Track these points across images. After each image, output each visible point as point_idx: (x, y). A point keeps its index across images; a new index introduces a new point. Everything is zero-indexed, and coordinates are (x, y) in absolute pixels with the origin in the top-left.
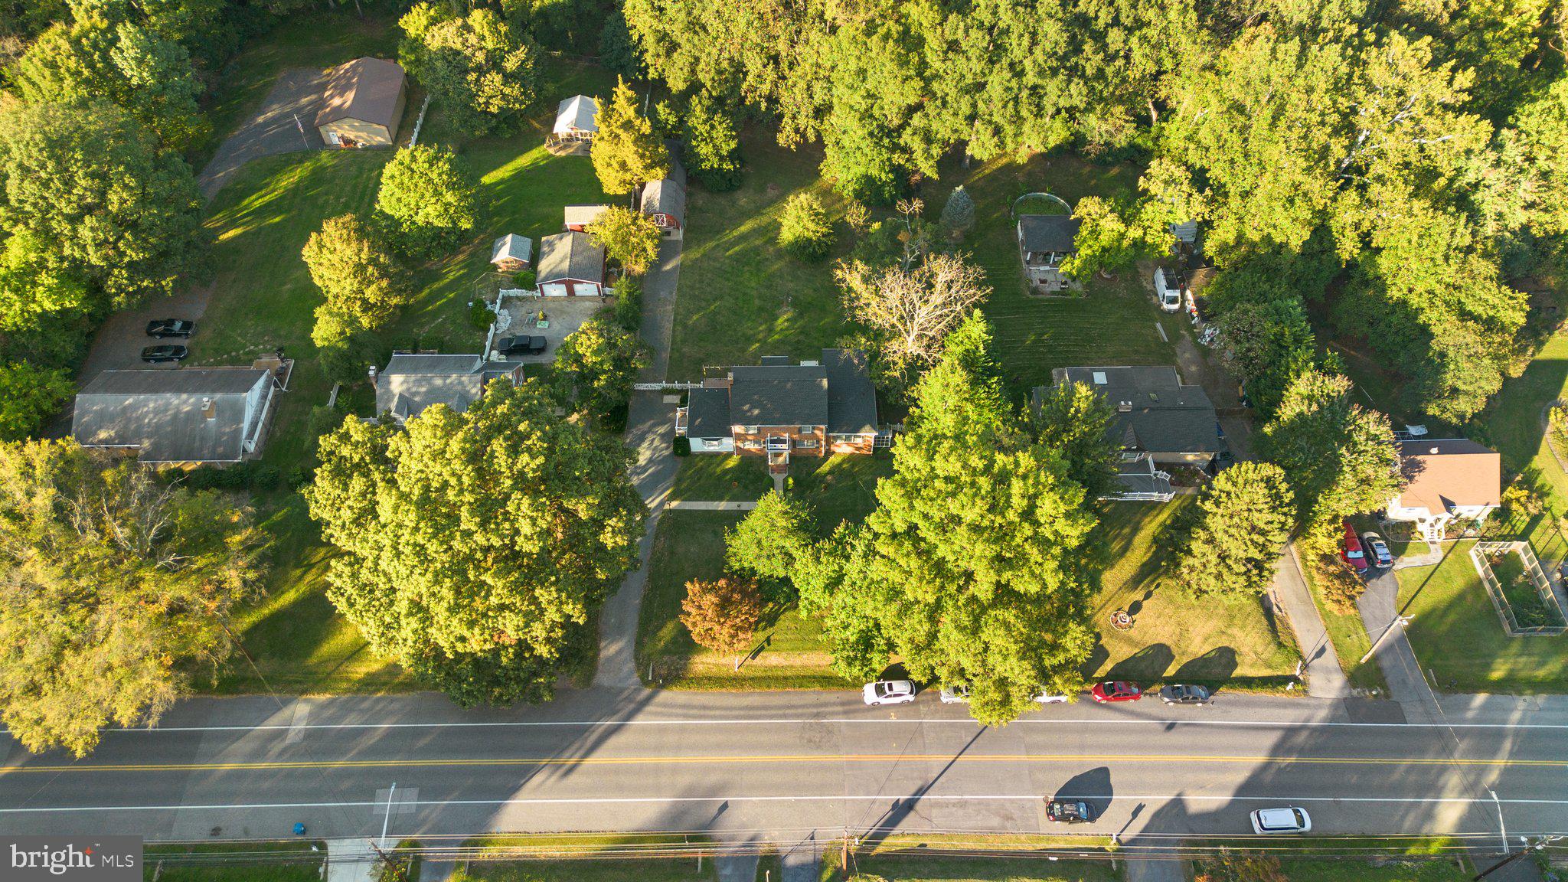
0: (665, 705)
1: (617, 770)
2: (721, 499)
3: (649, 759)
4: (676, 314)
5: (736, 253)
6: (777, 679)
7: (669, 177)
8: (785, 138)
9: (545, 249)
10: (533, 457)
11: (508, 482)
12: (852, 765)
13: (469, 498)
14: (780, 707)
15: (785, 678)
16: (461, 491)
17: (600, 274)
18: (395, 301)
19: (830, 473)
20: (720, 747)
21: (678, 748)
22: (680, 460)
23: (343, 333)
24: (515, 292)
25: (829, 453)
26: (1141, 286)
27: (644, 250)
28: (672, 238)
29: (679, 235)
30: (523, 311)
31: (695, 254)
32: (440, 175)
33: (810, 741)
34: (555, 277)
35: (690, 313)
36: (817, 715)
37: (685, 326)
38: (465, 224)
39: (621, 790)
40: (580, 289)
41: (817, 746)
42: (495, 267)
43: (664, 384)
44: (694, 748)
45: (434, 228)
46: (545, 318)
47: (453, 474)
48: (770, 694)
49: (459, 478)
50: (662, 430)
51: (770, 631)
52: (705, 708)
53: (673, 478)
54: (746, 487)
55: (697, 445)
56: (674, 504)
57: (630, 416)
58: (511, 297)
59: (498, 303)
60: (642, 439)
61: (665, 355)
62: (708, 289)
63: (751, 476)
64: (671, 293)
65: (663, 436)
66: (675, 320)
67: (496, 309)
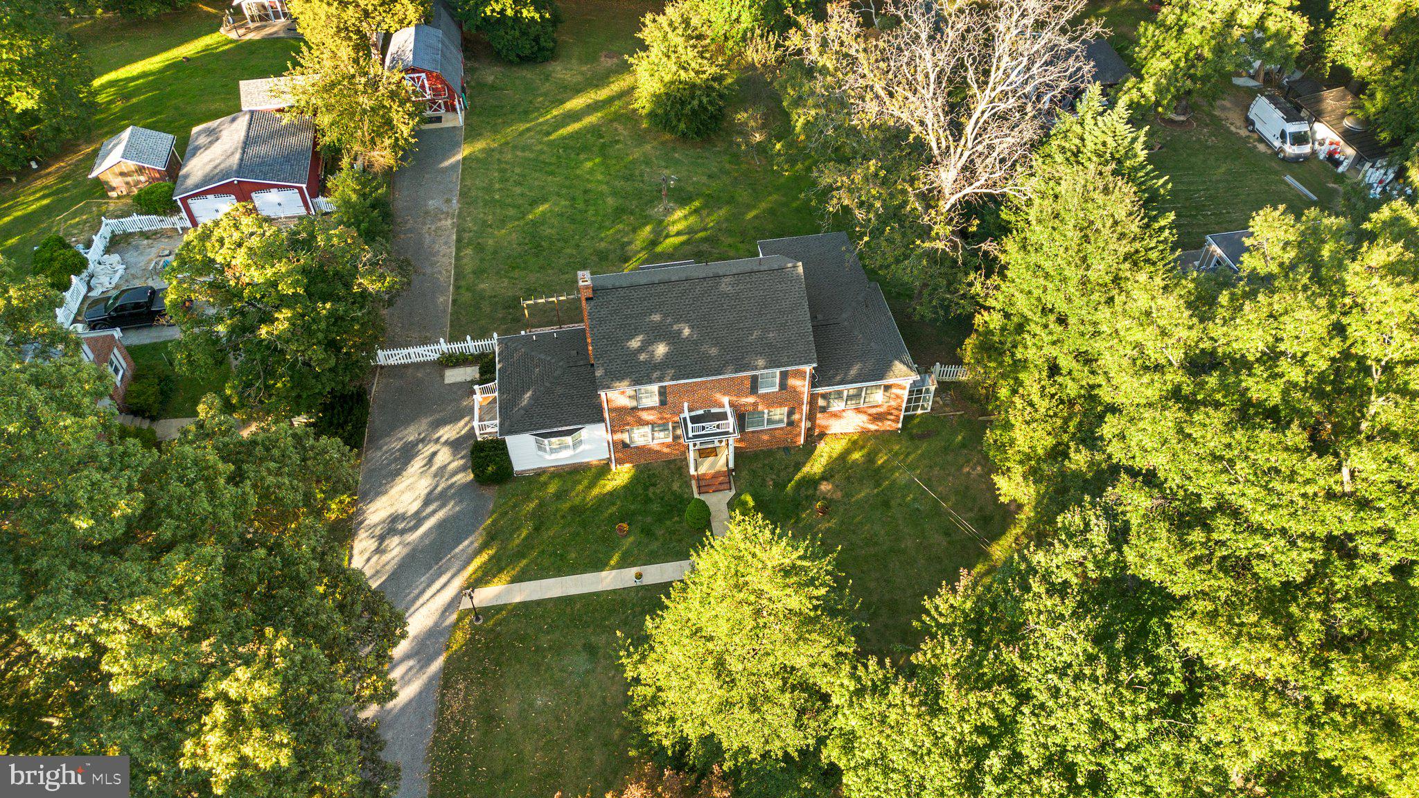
2: (598, 565)
4: (460, 231)
5: (564, 137)
7: (427, 21)
9: (196, 144)
19: (827, 476)
24: (136, 223)
25: (814, 438)
28: (444, 124)
29: (457, 120)
30: (154, 252)
31: (489, 143)
35: (487, 227)
37: (480, 248)
40: (268, 201)
43: (444, 346)
50: (449, 432)
53: (478, 535)
54: (647, 532)
55: (525, 452)
56: (486, 595)
57: (375, 418)
58: (127, 236)
59: (99, 243)
60: (408, 453)
61: (445, 300)
62: (518, 190)
63: (656, 507)
64: (448, 201)
65: (455, 445)
66: (459, 241)
67: (93, 254)
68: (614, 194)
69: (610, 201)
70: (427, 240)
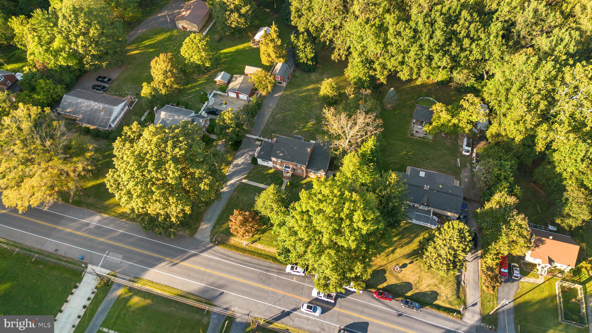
0: (215, 251)
1: (190, 269)
2: (262, 183)
3: (203, 269)
5: (303, 96)
6: (258, 253)
7: (286, 62)
8: (334, 57)
9: (234, 79)
10: (180, 150)
11: (169, 157)
12: (273, 292)
13: (154, 159)
14: (255, 264)
15: (261, 254)
16: (152, 156)
17: (249, 93)
18: (176, 86)
19: (305, 184)
20: (228, 272)
21: (214, 268)
22: (253, 166)
23: (151, 93)
24: (219, 92)
25: (307, 177)
26: (457, 143)
27: (267, 87)
28: (282, 85)
29: (284, 84)
30: (220, 99)
31: (288, 93)
32: (202, 45)
33: (261, 279)
34: (233, 90)
35: (277, 113)
36: (267, 271)
37: (274, 117)
38: (207, 65)
39: (189, 276)
40: (241, 96)
41: (263, 282)
42: (216, 82)
43: (257, 137)
44: (219, 269)
45: (196, 64)
46: (226, 104)
47: (151, 149)
48: (253, 258)
49: (152, 152)
50: (251, 153)
51: (261, 235)
52: (228, 256)
53: (248, 172)
54: (273, 181)
55: (260, 161)
56: (244, 181)
57: (242, 146)
58: (217, 94)
59: (212, 95)
60: (243, 155)
61: (263, 127)
62: (287, 106)
63: (276, 178)
64: (273, 105)
65: (250, 155)
66: (271, 115)
67: (210, 97)
68: (305, 113)
69: (303, 115)
70: (266, 112)
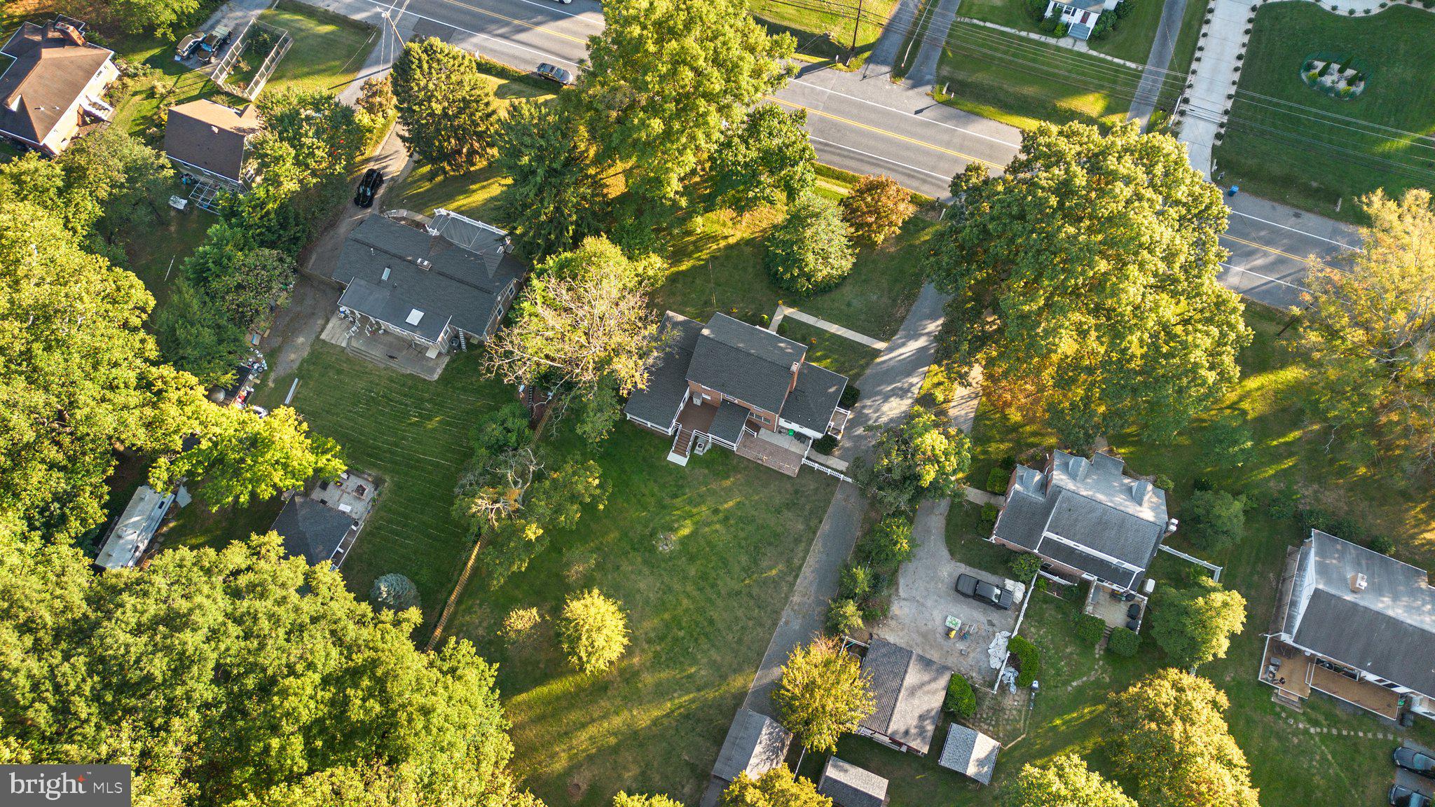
4: (792, 584)
5: (683, 666)
31: (733, 683)
35: (776, 582)
41: (835, 125)
44: (927, 153)
48: (854, 170)
52: (909, 176)
53: (868, 372)
56: (880, 345)
64: (787, 623)
66: (797, 577)
70: (813, 589)
